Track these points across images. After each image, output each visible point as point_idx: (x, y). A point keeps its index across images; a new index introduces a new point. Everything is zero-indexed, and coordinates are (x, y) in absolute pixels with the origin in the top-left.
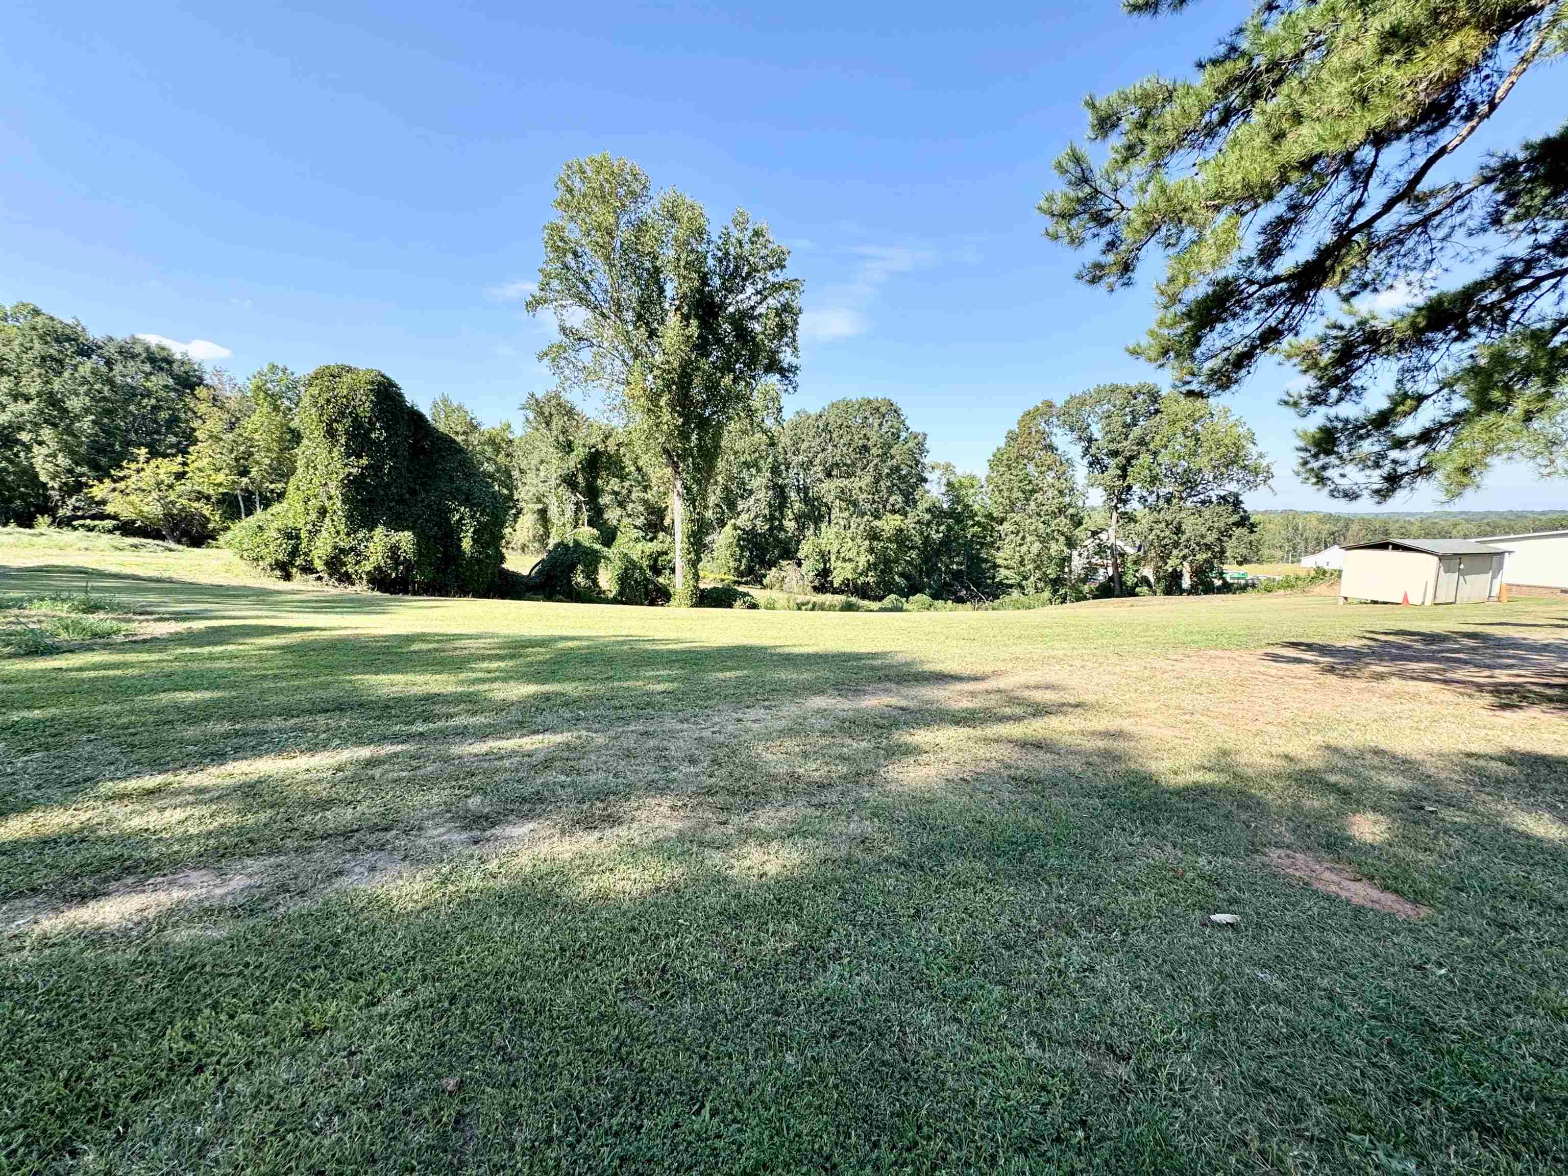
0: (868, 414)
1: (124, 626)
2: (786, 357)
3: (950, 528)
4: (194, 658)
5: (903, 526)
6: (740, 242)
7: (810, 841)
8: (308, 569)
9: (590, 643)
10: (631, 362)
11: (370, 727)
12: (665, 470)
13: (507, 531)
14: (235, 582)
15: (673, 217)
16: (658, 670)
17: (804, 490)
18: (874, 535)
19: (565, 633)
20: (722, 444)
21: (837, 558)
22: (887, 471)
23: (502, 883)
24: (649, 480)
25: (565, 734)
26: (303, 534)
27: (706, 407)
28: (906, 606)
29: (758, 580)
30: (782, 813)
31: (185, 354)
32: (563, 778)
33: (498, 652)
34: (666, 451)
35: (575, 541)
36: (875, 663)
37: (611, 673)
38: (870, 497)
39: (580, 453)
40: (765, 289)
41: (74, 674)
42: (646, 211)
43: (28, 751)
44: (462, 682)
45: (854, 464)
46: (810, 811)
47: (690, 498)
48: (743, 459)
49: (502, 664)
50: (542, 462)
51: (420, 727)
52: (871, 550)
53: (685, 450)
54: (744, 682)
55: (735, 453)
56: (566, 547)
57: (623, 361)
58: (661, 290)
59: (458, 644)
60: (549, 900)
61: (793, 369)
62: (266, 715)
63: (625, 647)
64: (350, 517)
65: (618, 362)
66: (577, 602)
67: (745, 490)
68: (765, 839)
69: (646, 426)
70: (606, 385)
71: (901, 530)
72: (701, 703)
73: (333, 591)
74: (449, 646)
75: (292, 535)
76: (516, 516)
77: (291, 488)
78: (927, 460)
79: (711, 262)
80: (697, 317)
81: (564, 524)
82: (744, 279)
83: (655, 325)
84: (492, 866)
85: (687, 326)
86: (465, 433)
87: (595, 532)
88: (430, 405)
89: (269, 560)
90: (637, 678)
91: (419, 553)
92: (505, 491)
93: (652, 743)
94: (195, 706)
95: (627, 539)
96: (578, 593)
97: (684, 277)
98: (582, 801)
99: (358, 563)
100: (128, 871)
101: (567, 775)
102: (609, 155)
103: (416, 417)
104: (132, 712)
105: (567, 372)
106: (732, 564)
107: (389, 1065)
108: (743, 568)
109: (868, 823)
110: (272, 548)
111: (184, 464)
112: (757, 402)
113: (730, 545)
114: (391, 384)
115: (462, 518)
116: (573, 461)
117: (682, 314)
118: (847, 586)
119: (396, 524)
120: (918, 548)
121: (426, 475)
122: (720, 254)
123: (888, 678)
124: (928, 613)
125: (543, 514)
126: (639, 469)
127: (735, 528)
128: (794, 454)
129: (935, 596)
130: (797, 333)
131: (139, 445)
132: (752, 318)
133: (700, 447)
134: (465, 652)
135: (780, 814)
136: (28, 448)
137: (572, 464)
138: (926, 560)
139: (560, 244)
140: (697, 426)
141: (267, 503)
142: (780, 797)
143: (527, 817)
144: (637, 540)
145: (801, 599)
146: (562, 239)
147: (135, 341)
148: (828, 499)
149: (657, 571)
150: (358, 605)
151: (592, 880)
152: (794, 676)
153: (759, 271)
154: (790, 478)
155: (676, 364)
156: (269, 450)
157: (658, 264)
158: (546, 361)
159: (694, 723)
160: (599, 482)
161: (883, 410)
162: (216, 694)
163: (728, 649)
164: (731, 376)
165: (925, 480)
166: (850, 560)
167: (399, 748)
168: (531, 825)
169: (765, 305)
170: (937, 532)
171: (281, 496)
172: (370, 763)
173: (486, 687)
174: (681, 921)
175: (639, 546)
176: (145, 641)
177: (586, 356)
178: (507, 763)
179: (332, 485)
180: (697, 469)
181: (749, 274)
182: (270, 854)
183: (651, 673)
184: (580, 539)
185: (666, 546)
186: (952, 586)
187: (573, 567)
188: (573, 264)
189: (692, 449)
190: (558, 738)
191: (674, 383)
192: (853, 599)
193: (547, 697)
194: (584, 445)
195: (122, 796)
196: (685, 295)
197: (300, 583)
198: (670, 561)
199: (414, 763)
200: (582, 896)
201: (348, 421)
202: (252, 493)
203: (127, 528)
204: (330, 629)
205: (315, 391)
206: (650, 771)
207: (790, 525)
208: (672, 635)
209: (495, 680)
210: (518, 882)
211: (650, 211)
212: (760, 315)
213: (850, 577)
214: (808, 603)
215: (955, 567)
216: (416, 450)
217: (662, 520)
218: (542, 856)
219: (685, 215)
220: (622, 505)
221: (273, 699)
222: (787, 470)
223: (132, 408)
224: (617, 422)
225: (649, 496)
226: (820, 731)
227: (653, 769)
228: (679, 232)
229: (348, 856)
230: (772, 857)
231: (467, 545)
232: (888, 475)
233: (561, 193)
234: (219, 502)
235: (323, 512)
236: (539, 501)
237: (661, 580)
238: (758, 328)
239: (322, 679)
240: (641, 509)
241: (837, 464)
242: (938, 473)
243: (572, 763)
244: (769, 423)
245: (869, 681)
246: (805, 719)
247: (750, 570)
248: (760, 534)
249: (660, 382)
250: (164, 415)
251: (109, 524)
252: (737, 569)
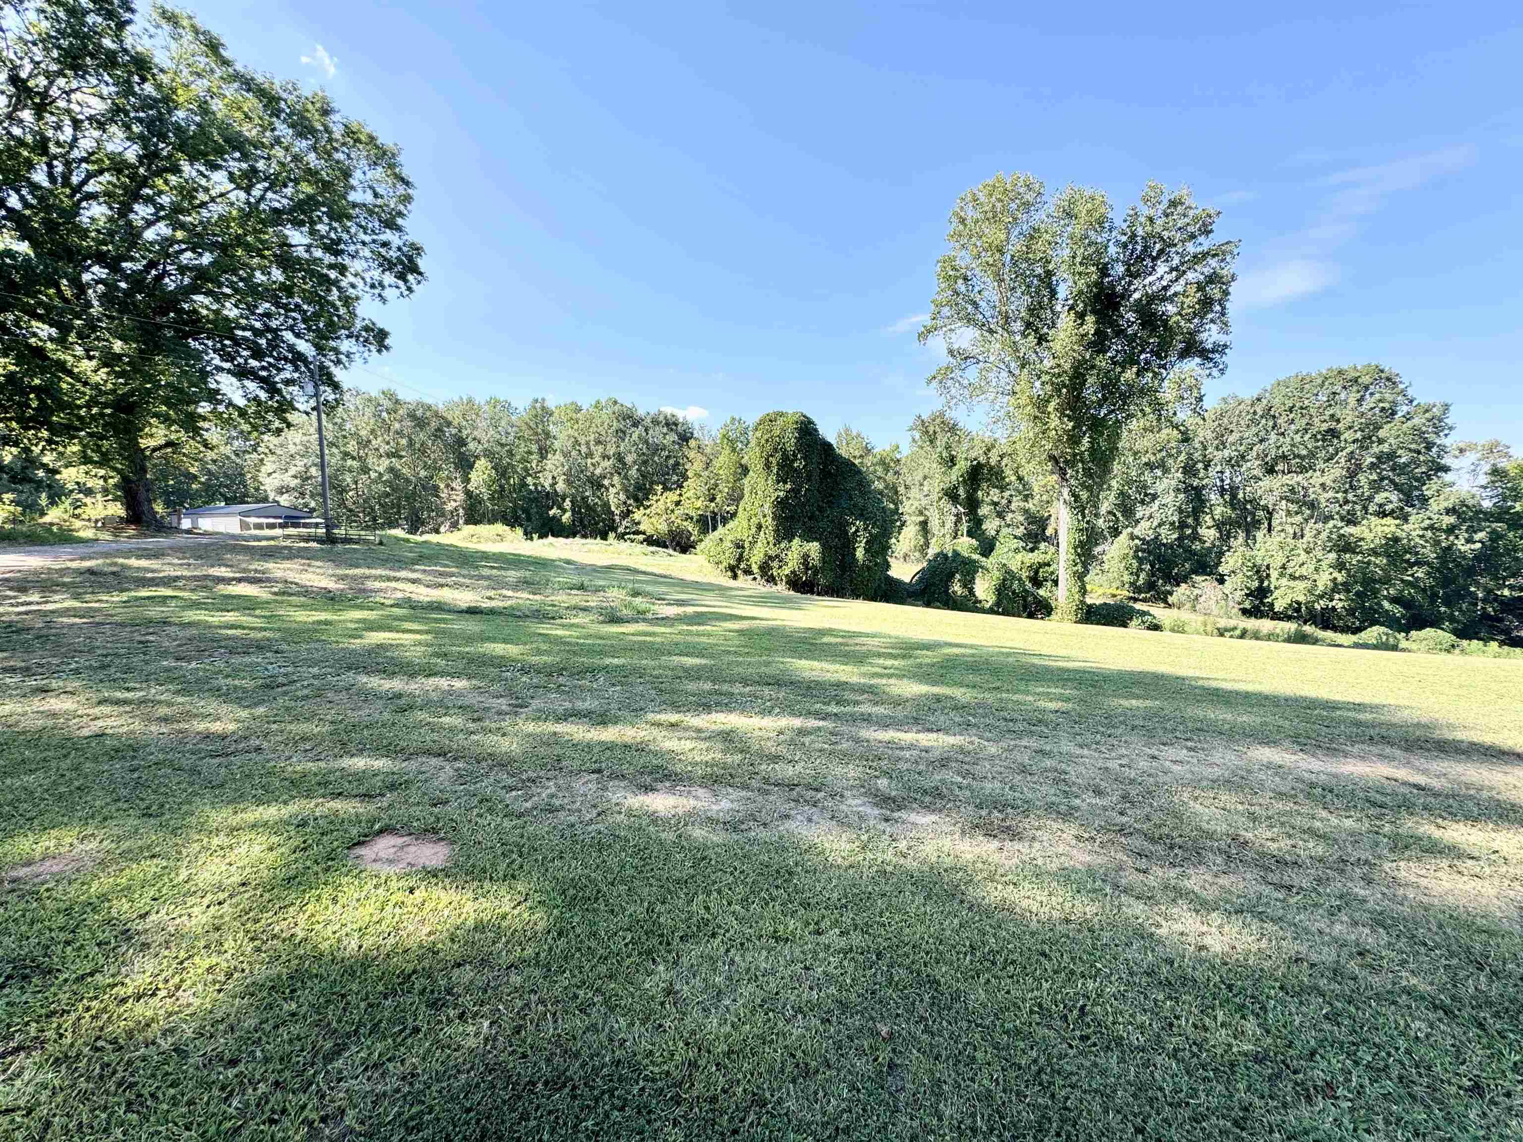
0: (1338, 388)
1: (652, 607)
2: (1211, 335)
3: (1495, 536)
4: (690, 633)
5: (1399, 533)
6: (1151, 220)
7: (1268, 926)
8: (748, 572)
9: (973, 651)
10: (1017, 372)
11: (799, 702)
12: (1049, 478)
13: (893, 540)
14: (705, 580)
15: (1069, 215)
16: (1049, 687)
17: (1230, 493)
18: (1345, 546)
19: (949, 639)
20: (1120, 445)
21: (1282, 575)
22: (1370, 460)
23: (911, 864)
24: (1031, 489)
25: (958, 737)
26: (747, 545)
27: (1101, 406)
28: (1403, 644)
29: (1162, 598)
30: (1224, 881)
31: (684, 418)
32: (960, 779)
33: (890, 651)
34: (1052, 458)
35: (954, 551)
36: (1361, 717)
37: (999, 684)
38: (1340, 495)
39: (962, 466)
40: (1182, 264)
41: (631, 637)
42: (1039, 217)
43: (614, 685)
44: (864, 675)
45: (1312, 455)
46: (1267, 890)
47: (1078, 507)
48: (1145, 460)
49: (896, 663)
50: (925, 478)
51: (834, 709)
52: (1340, 566)
53: (1075, 455)
54: (1156, 715)
55: (1135, 454)
56: (946, 557)
57: (1010, 372)
58: (1053, 293)
59: (859, 640)
60: (954, 894)
61: (1221, 349)
62: (732, 682)
63: (1011, 659)
64: (776, 531)
65: (1004, 374)
66: (953, 609)
67: (1146, 495)
68: (1201, 906)
69: (1031, 434)
70: (991, 398)
71: (1396, 540)
72: (1102, 729)
73: (764, 590)
74: (851, 641)
75: (739, 546)
76: (901, 528)
77: (740, 509)
78: (1449, 441)
79: (1113, 250)
80: (1093, 312)
81: (944, 535)
82: (1154, 259)
83: (1045, 330)
84: (903, 845)
85: (1082, 324)
86: (861, 456)
87: (975, 542)
88: (836, 435)
89: (725, 564)
90: (1027, 693)
91: (823, 560)
92: (892, 506)
93: (1048, 763)
94: (692, 668)
95: (1006, 550)
96: (955, 602)
97: (1080, 274)
98: (979, 807)
99: (780, 567)
100: (667, 777)
101: (964, 778)
102: (1001, 174)
103: (827, 447)
104: (660, 667)
105: (953, 391)
106: (1127, 578)
107: (833, 990)
108: (1141, 582)
109: (1367, 931)
110: (727, 555)
111: (681, 495)
112: (1167, 392)
113: (1125, 557)
114: (810, 422)
115: (857, 531)
116: (955, 475)
117: (1076, 313)
118: (1298, 610)
119: (808, 537)
120: (1428, 564)
121: (831, 495)
122: (1124, 239)
123: (1385, 740)
124: (1449, 656)
125: (924, 525)
126: (1020, 479)
127: (1132, 537)
128: (1217, 448)
129: (1465, 632)
130: (1228, 305)
131: (658, 484)
132: (1164, 299)
133: (1092, 450)
134: (865, 648)
135: (1221, 881)
136: (607, 489)
137: (954, 478)
138: (1446, 581)
139: (951, 273)
140: (1090, 429)
141: (725, 521)
142: (1219, 860)
143: (929, 808)
144: (1017, 551)
145: (1223, 623)
146: (954, 269)
147: (660, 413)
148: (1268, 500)
149: (1037, 582)
150: (781, 602)
151: (996, 888)
152: (1229, 717)
153: (1175, 245)
154: (1210, 478)
155: (1067, 366)
156: (728, 482)
157: (1050, 267)
158: (935, 383)
159: (1095, 750)
160: (980, 493)
161: (1365, 380)
162: (703, 661)
163: (1131, 673)
164: (1135, 369)
165: (1446, 469)
166: (1302, 578)
167: (821, 723)
168: (933, 818)
169: (1182, 281)
170: (1469, 541)
171: (734, 515)
172: (802, 732)
173: (884, 681)
174: (1099, 965)
175: (1019, 557)
176: (663, 619)
177: (972, 373)
178: (907, 754)
179: (767, 506)
180: (1088, 473)
181: (1161, 252)
182: (743, 788)
183: (1041, 689)
184: (959, 549)
185: (1048, 557)
186: (1501, 620)
187: (951, 576)
188: (963, 289)
189: (1083, 453)
190: (951, 740)
191: (1064, 386)
192: (1308, 629)
193: (938, 699)
194: (966, 459)
195: (659, 725)
196: (1081, 292)
197: (743, 581)
198: (1052, 573)
199: (833, 739)
200: (987, 901)
201: (779, 455)
202: (716, 514)
203: (650, 541)
204: (766, 620)
205: (758, 434)
206: (1049, 792)
207: (1209, 534)
208: (1062, 652)
209: (890, 676)
210: (926, 868)
211: (1044, 217)
212: (1176, 294)
213: (1302, 599)
214: (1235, 628)
215: (1506, 592)
216: (825, 474)
217: (1044, 530)
218: (945, 849)
219: (1082, 210)
220: (1000, 515)
221: (737, 670)
222: (1206, 468)
223: (656, 458)
224: (1001, 434)
225: (1031, 505)
226: (1274, 791)
227: (1053, 791)
228: (1077, 228)
229: (792, 804)
230: (1214, 930)
231: (860, 553)
232: (1373, 466)
233: (955, 225)
234: (697, 521)
235: (759, 527)
236: (921, 513)
237: (1041, 592)
238: (1171, 309)
239: (764, 658)
240: (1021, 518)
241: (1284, 457)
242: (1471, 457)
243: (966, 767)
244: (1183, 415)
245: (1353, 740)
246: (1249, 772)
247: (1151, 586)
248: (1164, 545)
249: (1048, 387)
250: (671, 462)
251: (641, 537)
252: (1132, 584)
